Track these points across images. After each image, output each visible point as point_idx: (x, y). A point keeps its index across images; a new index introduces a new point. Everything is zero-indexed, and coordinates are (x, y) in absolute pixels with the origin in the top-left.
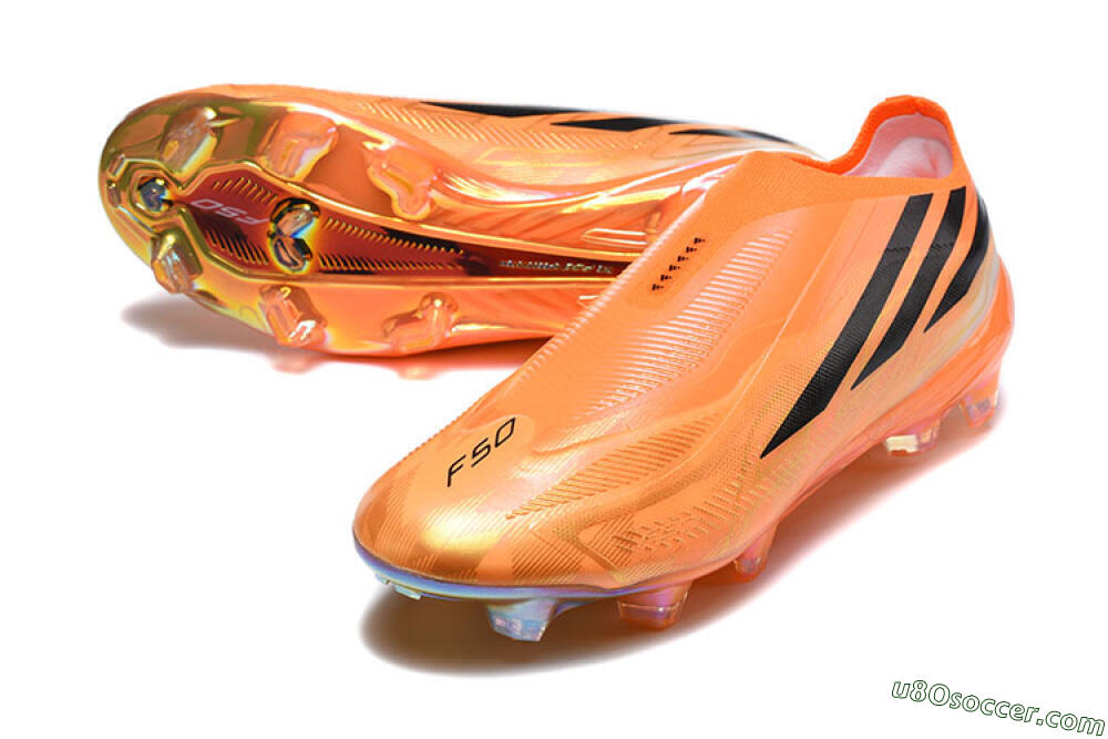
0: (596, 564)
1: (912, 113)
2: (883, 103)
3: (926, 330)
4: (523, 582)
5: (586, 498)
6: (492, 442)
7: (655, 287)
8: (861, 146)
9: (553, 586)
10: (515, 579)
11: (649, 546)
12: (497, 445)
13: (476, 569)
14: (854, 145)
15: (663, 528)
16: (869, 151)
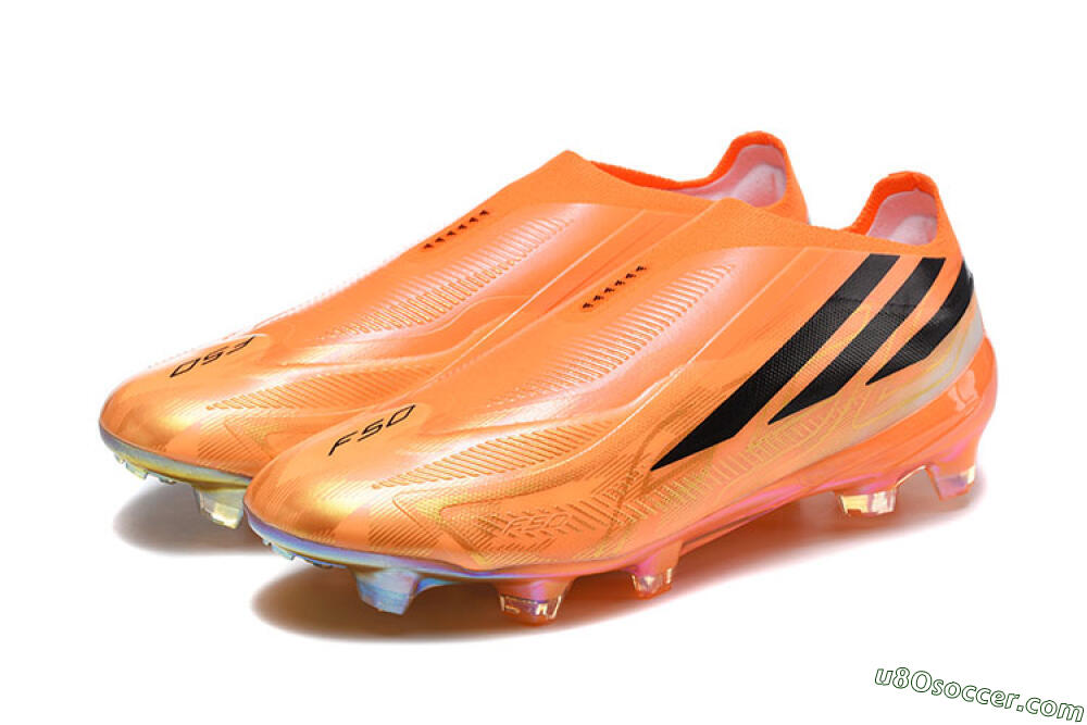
0: (455, 543)
1: (912, 190)
2: (886, 179)
3: (868, 383)
4: (379, 549)
5: (456, 479)
6: (385, 423)
7: (586, 305)
8: (864, 220)
9: (409, 558)
10: (371, 545)
11: (513, 533)
12: (389, 424)
13: (334, 531)
14: (858, 219)
15: (532, 519)
16: (872, 227)
